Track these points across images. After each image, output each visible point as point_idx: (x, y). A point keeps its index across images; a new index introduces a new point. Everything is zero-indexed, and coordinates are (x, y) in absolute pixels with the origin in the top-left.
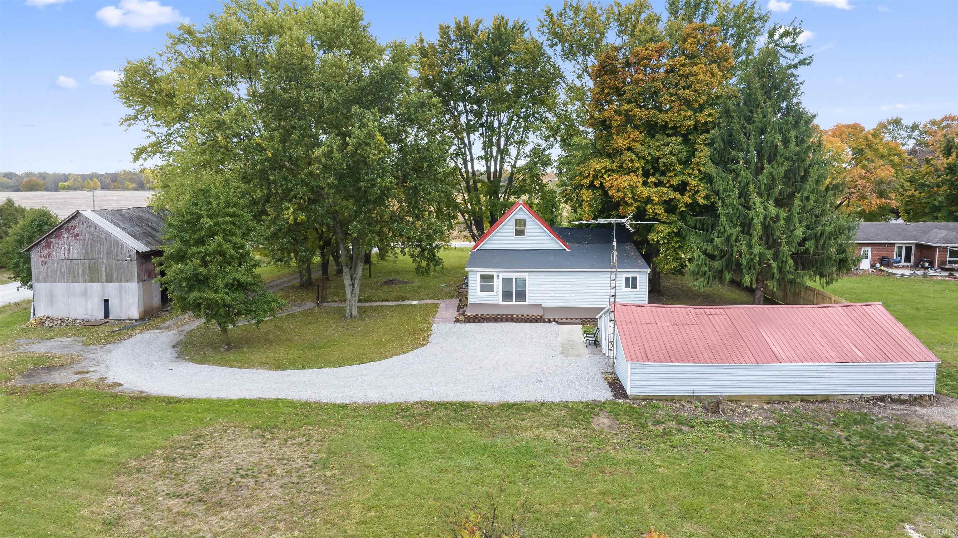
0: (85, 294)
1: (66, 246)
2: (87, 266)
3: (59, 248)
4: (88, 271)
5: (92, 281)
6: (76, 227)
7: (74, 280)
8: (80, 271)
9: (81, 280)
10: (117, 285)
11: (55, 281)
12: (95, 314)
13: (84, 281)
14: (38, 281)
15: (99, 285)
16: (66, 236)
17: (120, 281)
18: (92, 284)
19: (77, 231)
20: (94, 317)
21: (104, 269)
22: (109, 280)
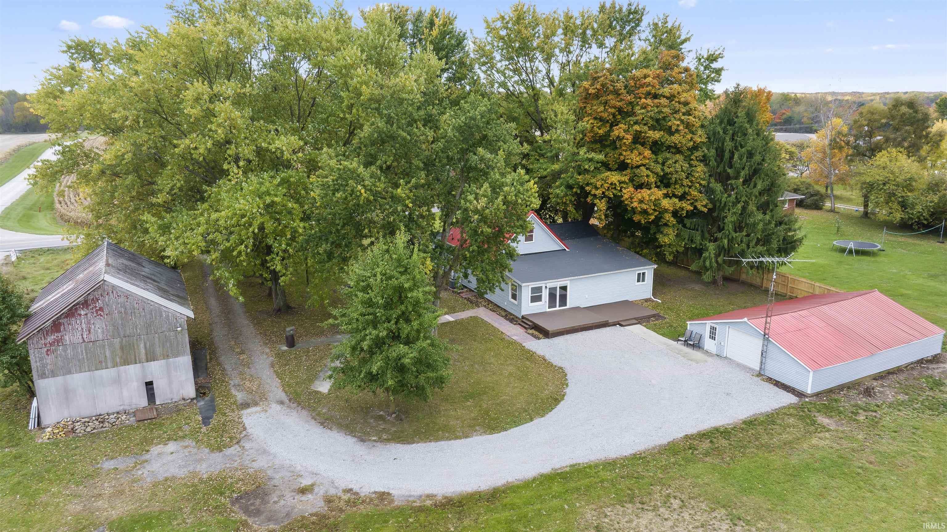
0: (117, 381)
1: (84, 326)
2: (117, 346)
3: (73, 329)
4: (119, 352)
5: (126, 362)
6: (98, 300)
7: (100, 365)
8: (108, 353)
9: (109, 364)
10: (163, 362)
11: (70, 372)
12: (134, 401)
13: (115, 365)
14: (43, 376)
15: (138, 365)
16: (83, 313)
17: (166, 357)
18: (127, 367)
19: (99, 304)
20: (134, 406)
21: (142, 346)
22: (151, 357)
